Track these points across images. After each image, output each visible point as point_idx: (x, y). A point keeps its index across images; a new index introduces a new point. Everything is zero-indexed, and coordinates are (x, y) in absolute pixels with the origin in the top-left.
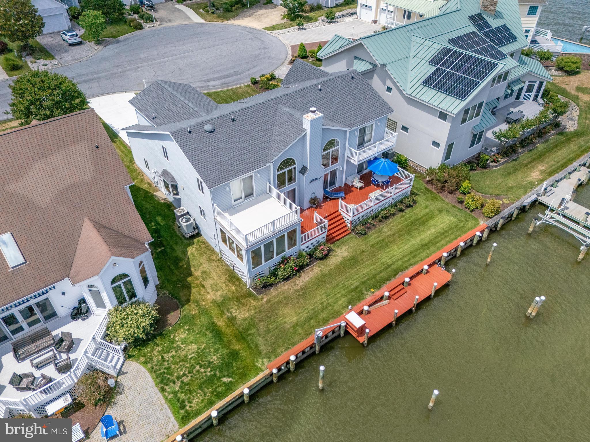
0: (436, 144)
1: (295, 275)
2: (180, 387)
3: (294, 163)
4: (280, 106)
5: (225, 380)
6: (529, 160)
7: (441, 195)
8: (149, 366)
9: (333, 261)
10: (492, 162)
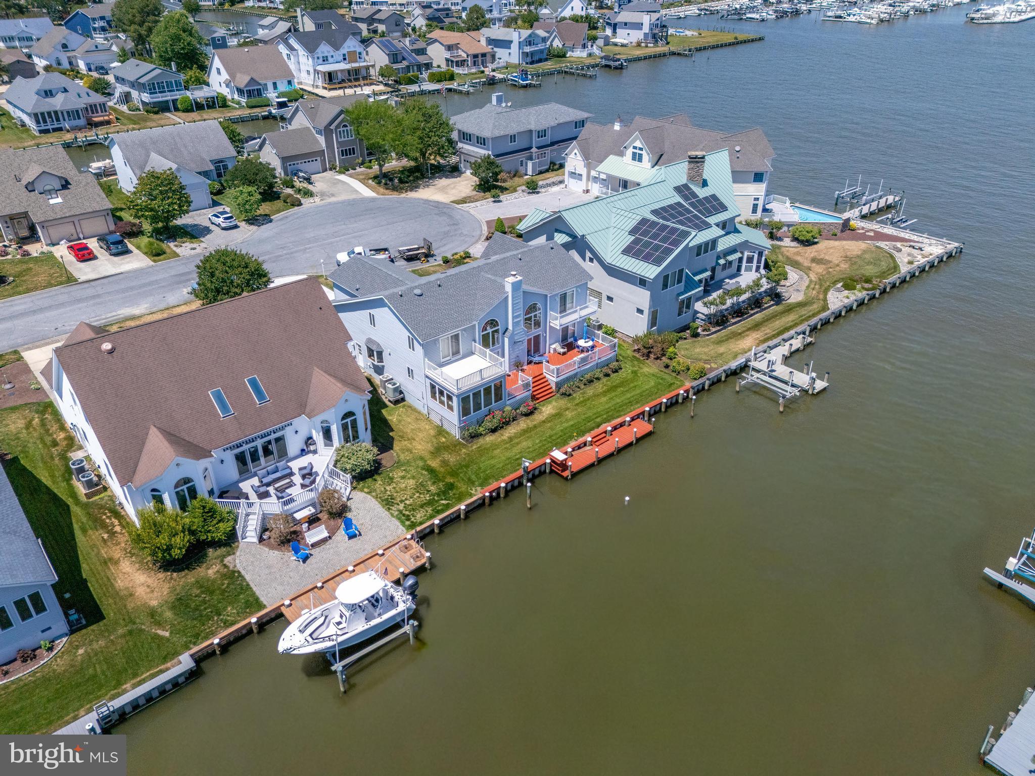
0: (640, 311)
1: (502, 427)
2: (404, 507)
3: (498, 325)
4: (482, 273)
5: (443, 502)
6: (744, 329)
7: (647, 361)
8: (374, 494)
9: (538, 417)
10: (703, 331)
